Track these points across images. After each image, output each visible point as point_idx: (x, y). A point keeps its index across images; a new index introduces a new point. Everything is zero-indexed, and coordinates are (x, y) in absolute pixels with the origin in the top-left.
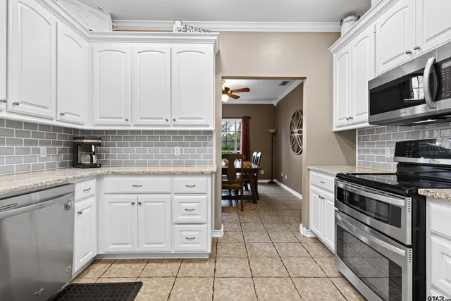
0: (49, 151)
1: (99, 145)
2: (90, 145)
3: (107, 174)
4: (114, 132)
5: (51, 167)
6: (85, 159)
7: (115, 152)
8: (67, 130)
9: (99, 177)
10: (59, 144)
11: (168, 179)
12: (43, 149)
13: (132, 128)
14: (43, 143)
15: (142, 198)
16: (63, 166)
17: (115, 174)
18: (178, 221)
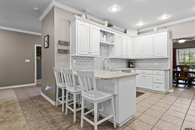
0: (125, 64)
1: (134, 62)
2: (132, 62)
3: (137, 69)
4: (138, 59)
5: (125, 67)
6: (131, 66)
7: (138, 64)
8: (127, 59)
9: (135, 70)
10: (126, 62)
11: (152, 71)
12: (124, 63)
13: (142, 58)
14: (124, 62)
15: (145, 75)
16: (127, 67)
17: (138, 69)
18: (154, 82)
